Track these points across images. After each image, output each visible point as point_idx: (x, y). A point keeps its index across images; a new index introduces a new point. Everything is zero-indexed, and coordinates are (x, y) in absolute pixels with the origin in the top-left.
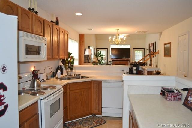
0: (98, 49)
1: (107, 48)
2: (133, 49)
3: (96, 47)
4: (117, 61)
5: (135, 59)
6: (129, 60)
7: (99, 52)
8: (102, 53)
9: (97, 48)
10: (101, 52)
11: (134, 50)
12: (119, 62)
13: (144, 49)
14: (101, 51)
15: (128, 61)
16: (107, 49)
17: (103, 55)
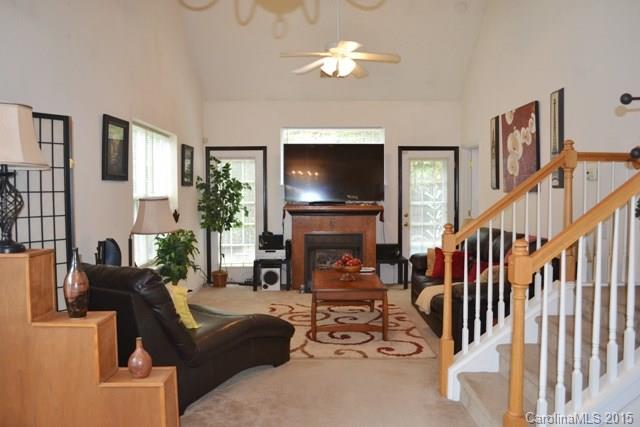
0: (213, 153)
1: (264, 149)
2: (401, 149)
3: (204, 140)
4: (318, 218)
5: (412, 203)
6: (382, 211)
7: (220, 167)
8: (232, 175)
9: (209, 149)
10: (227, 167)
11: (406, 155)
12: (327, 219)
13: (456, 149)
14: (230, 162)
15: (375, 213)
16: (261, 152)
17: (239, 186)
